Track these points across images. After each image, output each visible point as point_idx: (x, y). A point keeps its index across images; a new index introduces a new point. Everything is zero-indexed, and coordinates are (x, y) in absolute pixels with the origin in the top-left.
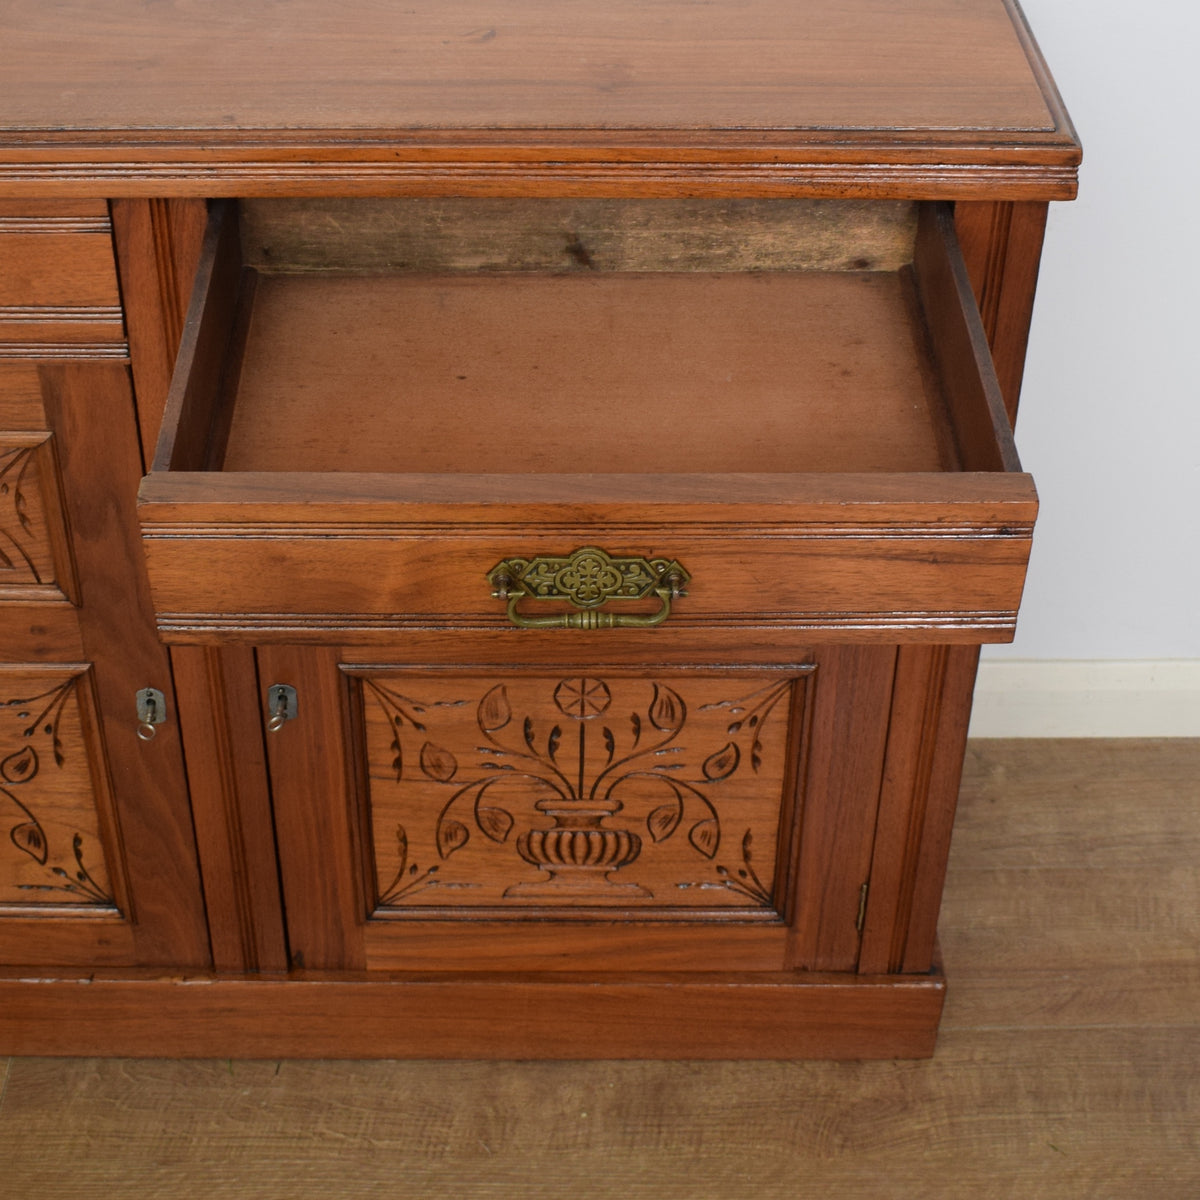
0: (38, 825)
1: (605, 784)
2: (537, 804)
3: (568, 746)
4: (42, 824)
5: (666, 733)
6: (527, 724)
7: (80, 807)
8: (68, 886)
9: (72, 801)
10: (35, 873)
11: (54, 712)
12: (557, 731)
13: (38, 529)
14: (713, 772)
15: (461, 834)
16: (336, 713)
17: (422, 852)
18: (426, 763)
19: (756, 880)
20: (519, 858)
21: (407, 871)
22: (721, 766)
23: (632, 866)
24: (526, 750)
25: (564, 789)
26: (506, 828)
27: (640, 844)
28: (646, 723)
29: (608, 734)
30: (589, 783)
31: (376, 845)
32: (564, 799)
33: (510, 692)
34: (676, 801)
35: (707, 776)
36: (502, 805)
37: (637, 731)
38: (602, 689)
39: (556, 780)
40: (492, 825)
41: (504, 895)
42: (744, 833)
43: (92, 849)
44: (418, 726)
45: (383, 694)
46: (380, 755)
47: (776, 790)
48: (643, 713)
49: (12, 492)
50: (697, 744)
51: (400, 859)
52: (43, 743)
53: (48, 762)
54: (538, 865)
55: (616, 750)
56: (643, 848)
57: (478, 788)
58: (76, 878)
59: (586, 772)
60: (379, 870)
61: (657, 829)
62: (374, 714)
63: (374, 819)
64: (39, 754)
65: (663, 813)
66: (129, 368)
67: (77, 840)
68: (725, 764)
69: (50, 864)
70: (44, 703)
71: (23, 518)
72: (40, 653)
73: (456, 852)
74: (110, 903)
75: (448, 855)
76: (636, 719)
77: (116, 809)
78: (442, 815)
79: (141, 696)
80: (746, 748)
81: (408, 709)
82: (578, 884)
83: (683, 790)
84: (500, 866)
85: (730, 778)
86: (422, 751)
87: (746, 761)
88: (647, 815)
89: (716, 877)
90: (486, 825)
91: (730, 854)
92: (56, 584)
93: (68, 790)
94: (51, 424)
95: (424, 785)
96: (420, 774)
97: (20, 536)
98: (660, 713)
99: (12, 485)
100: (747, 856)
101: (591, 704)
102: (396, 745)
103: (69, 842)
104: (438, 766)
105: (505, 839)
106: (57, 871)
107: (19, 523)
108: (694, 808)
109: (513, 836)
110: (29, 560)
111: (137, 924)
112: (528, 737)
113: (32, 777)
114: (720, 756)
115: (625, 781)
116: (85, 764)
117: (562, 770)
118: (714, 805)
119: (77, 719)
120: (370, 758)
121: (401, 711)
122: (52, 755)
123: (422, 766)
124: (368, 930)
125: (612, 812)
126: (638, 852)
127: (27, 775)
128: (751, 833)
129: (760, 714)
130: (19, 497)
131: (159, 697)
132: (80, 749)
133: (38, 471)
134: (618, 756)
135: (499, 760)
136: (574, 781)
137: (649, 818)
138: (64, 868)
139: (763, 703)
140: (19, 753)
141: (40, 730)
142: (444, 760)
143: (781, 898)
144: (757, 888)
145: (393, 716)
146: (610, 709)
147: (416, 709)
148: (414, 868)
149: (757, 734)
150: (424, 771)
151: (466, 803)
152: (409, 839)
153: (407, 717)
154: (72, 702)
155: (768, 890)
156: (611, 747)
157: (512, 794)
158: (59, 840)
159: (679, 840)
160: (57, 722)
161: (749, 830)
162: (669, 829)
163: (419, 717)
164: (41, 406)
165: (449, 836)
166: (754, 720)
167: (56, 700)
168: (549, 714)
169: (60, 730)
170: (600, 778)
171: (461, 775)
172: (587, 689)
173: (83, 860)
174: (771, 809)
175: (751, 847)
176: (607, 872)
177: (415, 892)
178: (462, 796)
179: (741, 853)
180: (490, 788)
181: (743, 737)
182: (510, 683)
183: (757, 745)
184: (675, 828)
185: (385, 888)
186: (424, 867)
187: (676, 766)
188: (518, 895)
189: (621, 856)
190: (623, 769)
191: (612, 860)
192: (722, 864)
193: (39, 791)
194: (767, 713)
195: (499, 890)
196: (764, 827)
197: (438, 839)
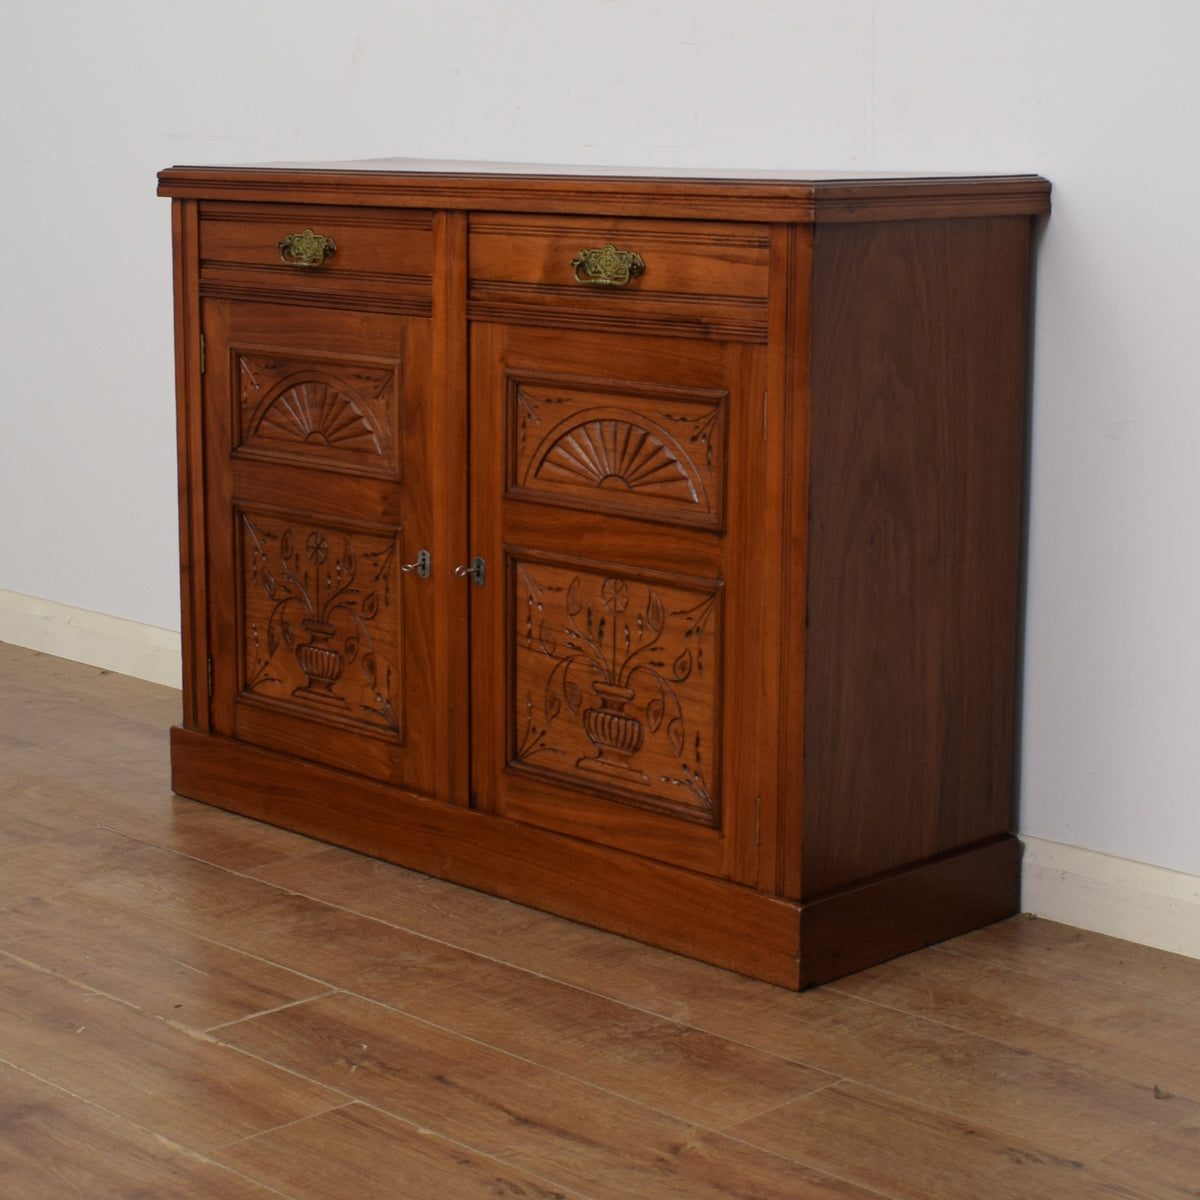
0: (374, 656)
1: (626, 673)
2: (593, 685)
3: (608, 637)
4: (376, 655)
5: (655, 634)
6: (590, 612)
7: (392, 644)
8: (382, 711)
10: (370, 696)
11: (388, 564)
12: (603, 622)
14: (680, 675)
15: (557, 703)
16: (501, 585)
17: (539, 716)
18: (542, 637)
19: (704, 782)
20: (584, 733)
21: (531, 732)
22: (683, 669)
23: (640, 753)
24: (588, 635)
25: (606, 674)
26: (577, 702)
27: (644, 733)
28: (645, 623)
29: (626, 628)
30: (618, 670)
31: (518, 705)
32: (607, 683)
33: (582, 584)
34: (661, 696)
35: (676, 676)
36: (576, 681)
37: (640, 629)
38: (624, 589)
39: (603, 665)
40: (571, 696)
41: (576, 766)
42: (696, 735)
43: (395, 681)
46: (523, 626)
47: (710, 697)
48: (644, 613)
49: (386, 402)
50: (671, 645)
51: (528, 720)
52: (381, 587)
53: (382, 605)
54: (592, 741)
55: (631, 644)
56: (645, 737)
57: (565, 665)
58: (386, 704)
59: (616, 660)
60: (518, 727)
61: (652, 721)
62: (521, 591)
63: (518, 681)
64: (379, 597)
65: (656, 707)
67: (389, 672)
68: (683, 667)
69: (376, 690)
70: (383, 557)
71: (388, 419)
72: (384, 515)
73: (554, 719)
74: (395, 728)
75: (550, 722)
77: (404, 644)
78: (548, 685)
79: (420, 554)
80: (694, 653)
82: (614, 766)
83: (664, 687)
84: (575, 737)
85: (688, 681)
86: (541, 626)
87: (695, 668)
88: (645, 706)
89: (683, 775)
90: (569, 697)
91: (689, 755)
93: (392, 630)
94: (401, 354)
95: (541, 657)
96: (538, 645)
97: (386, 432)
98: (652, 614)
99: (386, 397)
100: (698, 757)
101: (619, 601)
102: (529, 619)
103: (385, 672)
104: (548, 641)
105: (578, 711)
106: (378, 695)
107: (386, 423)
108: (670, 704)
109: (581, 710)
110: (388, 450)
111: (406, 748)
112: (590, 624)
113: (375, 615)
114: (682, 660)
115: (636, 672)
117: (605, 655)
118: (681, 704)
119: (396, 572)
120: (518, 627)
122: (384, 600)
123: (541, 639)
124: (507, 779)
125: (629, 700)
126: (642, 743)
127: (373, 613)
128: (700, 736)
129: (701, 625)
130: (388, 405)
131: (427, 556)
132: (395, 596)
134: (633, 647)
135: (577, 642)
136: (611, 667)
137: (648, 709)
138: (381, 693)
139: (702, 617)
140: (371, 595)
141: (381, 578)
142: (551, 636)
144: (704, 789)
145: (529, 594)
146: (628, 606)
147: (539, 590)
148: (534, 730)
149: (700, 643)
150: (541, 644)
151: (559, 676)
152: (532, 703)
153: (535, 596)
154: (395, 559)
155: (710, 795)
156: (627, 639)
157: (582, 674)
158: (382, 670)
159: (663, 733)
160: (389, 573)
161: (698, 732)
162: (657, 723)
163: (540, 597)
164: (399, 342)
165: (551, 704)
166: (698, 629)
167: (390, 556)
168: (600, 607)
169: (390, 580)
170: (623, 667)
171: (559, 651)
172: (618, 588)
173: (390, 688)
174: (709, 715)
175: (701, 749)
176: (627, 756)
177: (533, 753)
178: (558, 669)
179: (694, 753)
180: (572, 666)
181: (693, 643)
182: (582, 576)
183: (700, 653)
184: (660, 723)
185: (520, 745)
186: (539, 730)
187: (661, 665)
188: (583, 768)
189: (634, 743)
190: (634, 662)
191: (629, 746)
192: (685, 762)
193: (376, 627)
194: (704, 625)
195: (574, 760)
196: (707, 733)
197: (546, 707)
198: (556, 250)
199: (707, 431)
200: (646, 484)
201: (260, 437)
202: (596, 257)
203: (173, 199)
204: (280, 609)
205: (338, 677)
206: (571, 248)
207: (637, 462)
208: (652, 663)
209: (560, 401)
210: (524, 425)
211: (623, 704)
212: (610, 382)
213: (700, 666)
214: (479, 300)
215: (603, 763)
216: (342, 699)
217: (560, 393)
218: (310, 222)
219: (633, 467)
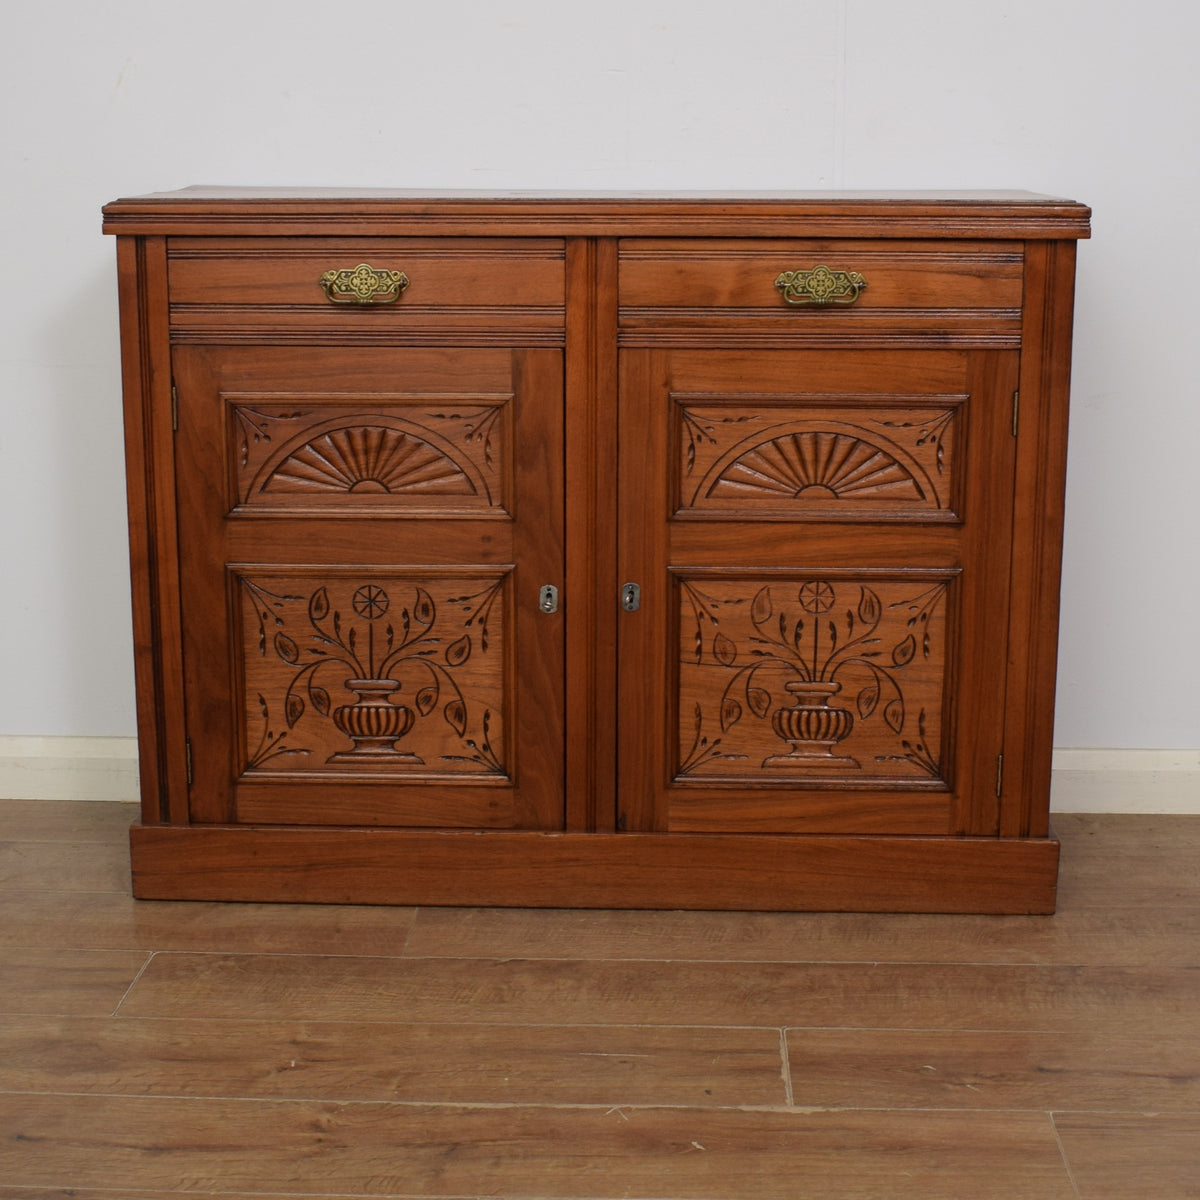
0: (463, 703)
1: (830, 668)
2: (786, 686)
3: (807, 639)
4: (466, 701)
5: (869, 628)
6: (782, 618)
7: (492, 687)
8: (475, 757)
9: (487, 682)
10: (456, 745)
11: (486, 607)
12: (800, 625)
13: (496, 466)
14: (900, 660)
15: (736, 710)
16: (663, 607)
17: (710, 728)
18: (717, 650)
19: (928, 754)
20: (773, 732)
21: (700, 743)
22: (904, 655)
23: (847, 739)
24: (781, 640)
25: (804, 673)
26: (766, 705)
27: (853, 721)
28: (857, 619)
29: (832, 627)
30: (820, 667)
31: (681, 720)
32: (804, 681)
33: (772, 592)
34: (876, 683)
35: (896, 663)
36: (762, 686)
37: (851, 625)
38: (829, 590)
39: (799, 665)
40: (756, 701)
41: (763, 767)
42: (919, 712)
43: (496, 722)
44: (714, 619)
45: (694, 595)
46: (689, 644)
47: (939, 675)
48: (854, 610)
49: (484, 439)
50: (889, 635)
51: (695, 733)
52: (475, 631)
53: (477, 649)
54: (786, 739)
55: (837, 641)
56: (854, 725)
57: (748, 672)
58: (481, 749)
59: (818, 659)
60: (682, 742)
61: (863, 708)
62: (687, 610)
63: (682, 697)
64: (472, 642)
65: (869, 694)
66: (564, 349)
67: (487, 716)
68: (905, 653)
69: (467, 737)
70: (480, 600)
71: (488, 457)
72: (485, 557)
73: (732, 727)
74: (503, 771)
75: (728, 729)
76: (850, 615)
77: (517, 684)
78: (725, 694)
79: (544, 590)
80: (919, 638)
81: (708, 605)
82: (812, 757)
83: (880, 674)
84: (760, 739)
85: (911, 663)
86: (715, 640)
87: (919, 651)
88: (856, 695)
89: (902, 751)
90: (753, 703)
91: (911, 732)
92: (502, 506)
93: (488, 672)
94: (515, 388)
95: (715, 669)
96: (710, 659)
97: (484, 470)
98: (865, 610)
99: (484, 434)
100: (922, 732)
101: (822, 603)
102: (699, 636)
103: (481, 716)
104: (724, 654)
105: (765, 716)
106: (470, 742)
107: (484, 461)
108: (887, 688)
109: (770, 713)
110: (487, 489)
111: (518, 788)
112: (783, 629)
113: (465, 661)
114: (903, 646)
115: (843, 666)
116: (500, 650)
117: (803, 656)
118: (901, 687)
119: (500, 613)
120: (682, 646)
121: (704, 608)
122: (480, 642)
123: (714, 653)
124: (671, 794)
125: (834, 693)
126: (851, 730)
127: (462, 659)
128: (925, 712)
129: (928, 611)
130: (488, 442)
131: (554, 591)
132: (499, 637)
133: (502, 424)
134: (840, 644)
135: (764, 648)
136: (810, 666)
137: (859, 698)
138: (475, 740)
139: (929, 603)
140: (459, 641)
141: (475, 622)
142: (729, 649)
143: (945, 769)
144: (929, 761)
145: (698, 611)
146: (835, 606)
147: (713, 606)
148: (704, 741)
149: (926, 628)
150: (716, 657)
151: (740, 684)
152: (703, 715)
153: (707, 612)
154: (499, 599)
155: (937, 764)
156: (834, 637)
157: (771, 678)
158: (475, 716)
159: (877, 718)
160: (487, 615)
161: (923, 709)
162: (871, 709)
163: (715, 612)
164: (510, 376)
165: (729, 712)
166: (924, 616)
167: (489, 597)
168: (796, 611)
169: (488, 623)
170: (828, 663)
171: (740, 660)
172: (820, 591)
173: (488, 733)
174: (936, 691)
175: (925, 724)
176: (831, 746)
177: (703, 763)
178: (739, 678)
179: (918, 729)
180: (757, 672)
181: (917, 630)
182: (772, 585)
183: (926, 637)
184: (875, 707)
185: (684, 757)
186: (711, 740)
187: (875, 654)
188: (770, 767)
189: (840, 732)
190: (842, 656)
191: (834, 735)
192: (906, 739)
193: (468, 673)
194: (932, 611)
195: (759, 761)
196: (933, 707)
197: (721, 716)
198: (747, 273)
199: (937, 433)
200: (857, 488)
201: (271, 492)
202: (804, 277)
203: (118, 237)
204: (307, 674)
205: (403, 733)
206: (768, 270)
207: (845, 468)
208: (863, 655)
209: (740, 420)
210: (692, 447)
211: (826, 698)
212: (819, 396)
213: (926, 649)
214: (634, 327)
215: (797, 757)
216: (413, 754)
217: (742, 412)
218: (361, 255)
219: (841, 473)
